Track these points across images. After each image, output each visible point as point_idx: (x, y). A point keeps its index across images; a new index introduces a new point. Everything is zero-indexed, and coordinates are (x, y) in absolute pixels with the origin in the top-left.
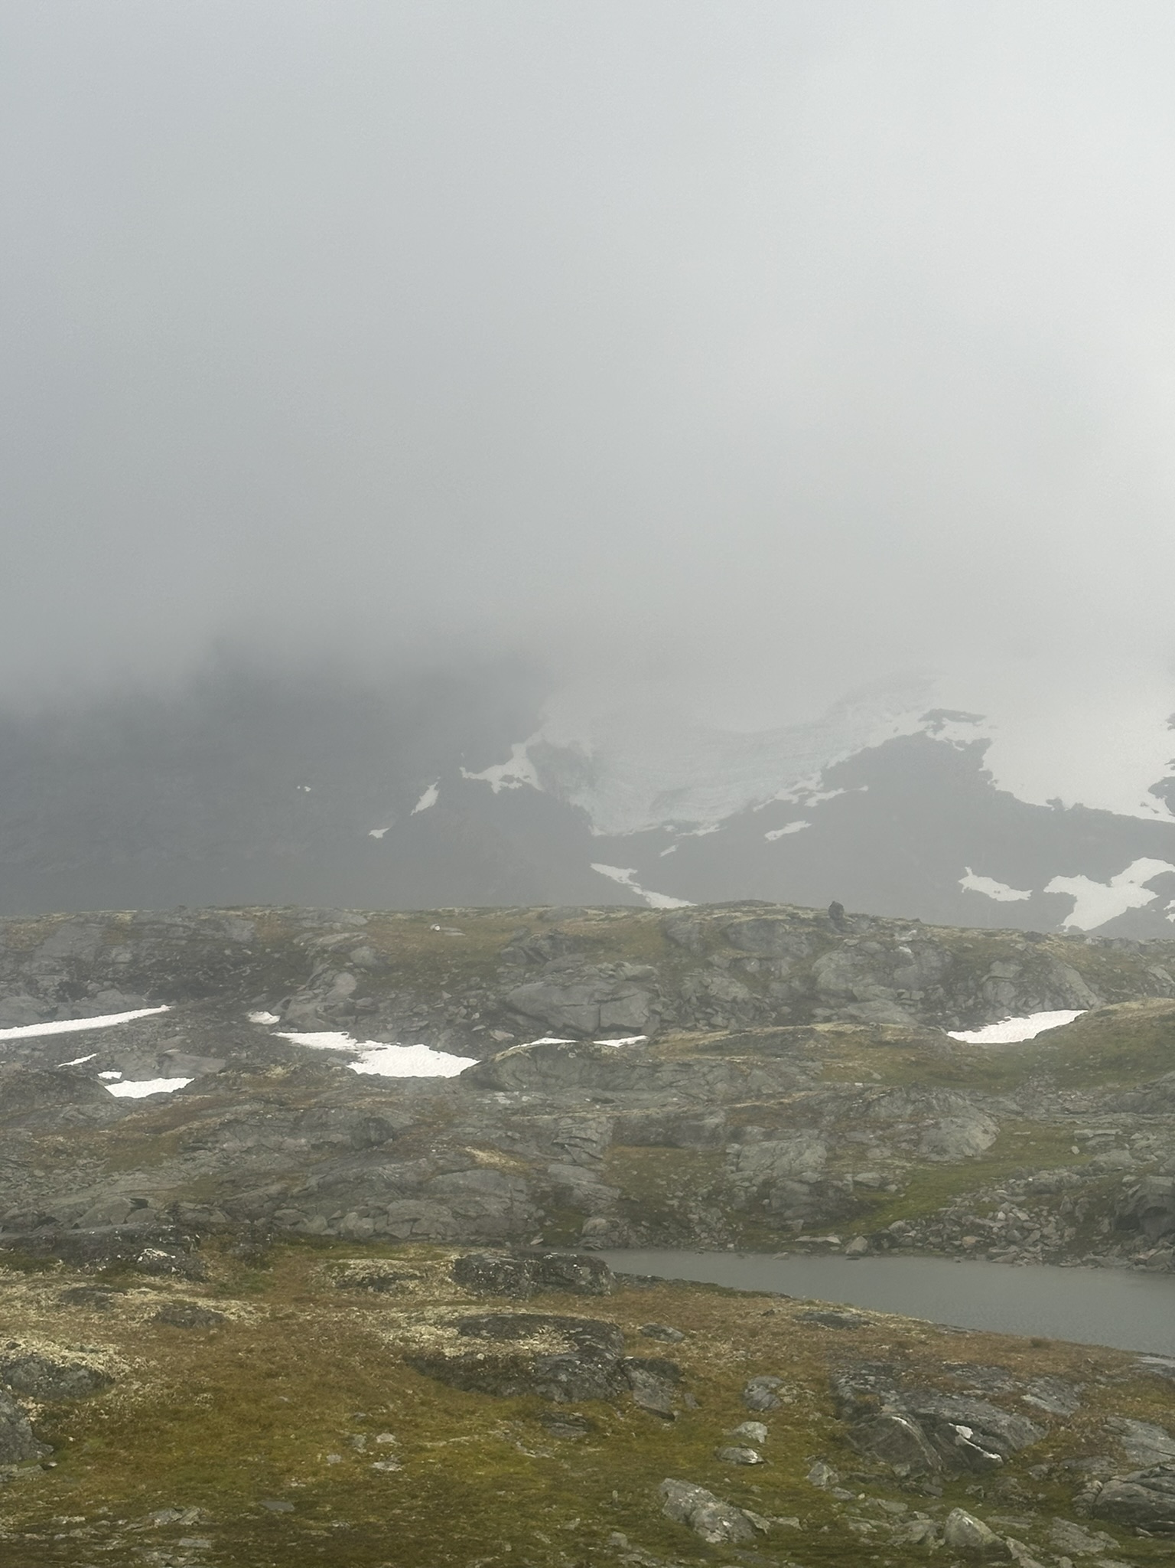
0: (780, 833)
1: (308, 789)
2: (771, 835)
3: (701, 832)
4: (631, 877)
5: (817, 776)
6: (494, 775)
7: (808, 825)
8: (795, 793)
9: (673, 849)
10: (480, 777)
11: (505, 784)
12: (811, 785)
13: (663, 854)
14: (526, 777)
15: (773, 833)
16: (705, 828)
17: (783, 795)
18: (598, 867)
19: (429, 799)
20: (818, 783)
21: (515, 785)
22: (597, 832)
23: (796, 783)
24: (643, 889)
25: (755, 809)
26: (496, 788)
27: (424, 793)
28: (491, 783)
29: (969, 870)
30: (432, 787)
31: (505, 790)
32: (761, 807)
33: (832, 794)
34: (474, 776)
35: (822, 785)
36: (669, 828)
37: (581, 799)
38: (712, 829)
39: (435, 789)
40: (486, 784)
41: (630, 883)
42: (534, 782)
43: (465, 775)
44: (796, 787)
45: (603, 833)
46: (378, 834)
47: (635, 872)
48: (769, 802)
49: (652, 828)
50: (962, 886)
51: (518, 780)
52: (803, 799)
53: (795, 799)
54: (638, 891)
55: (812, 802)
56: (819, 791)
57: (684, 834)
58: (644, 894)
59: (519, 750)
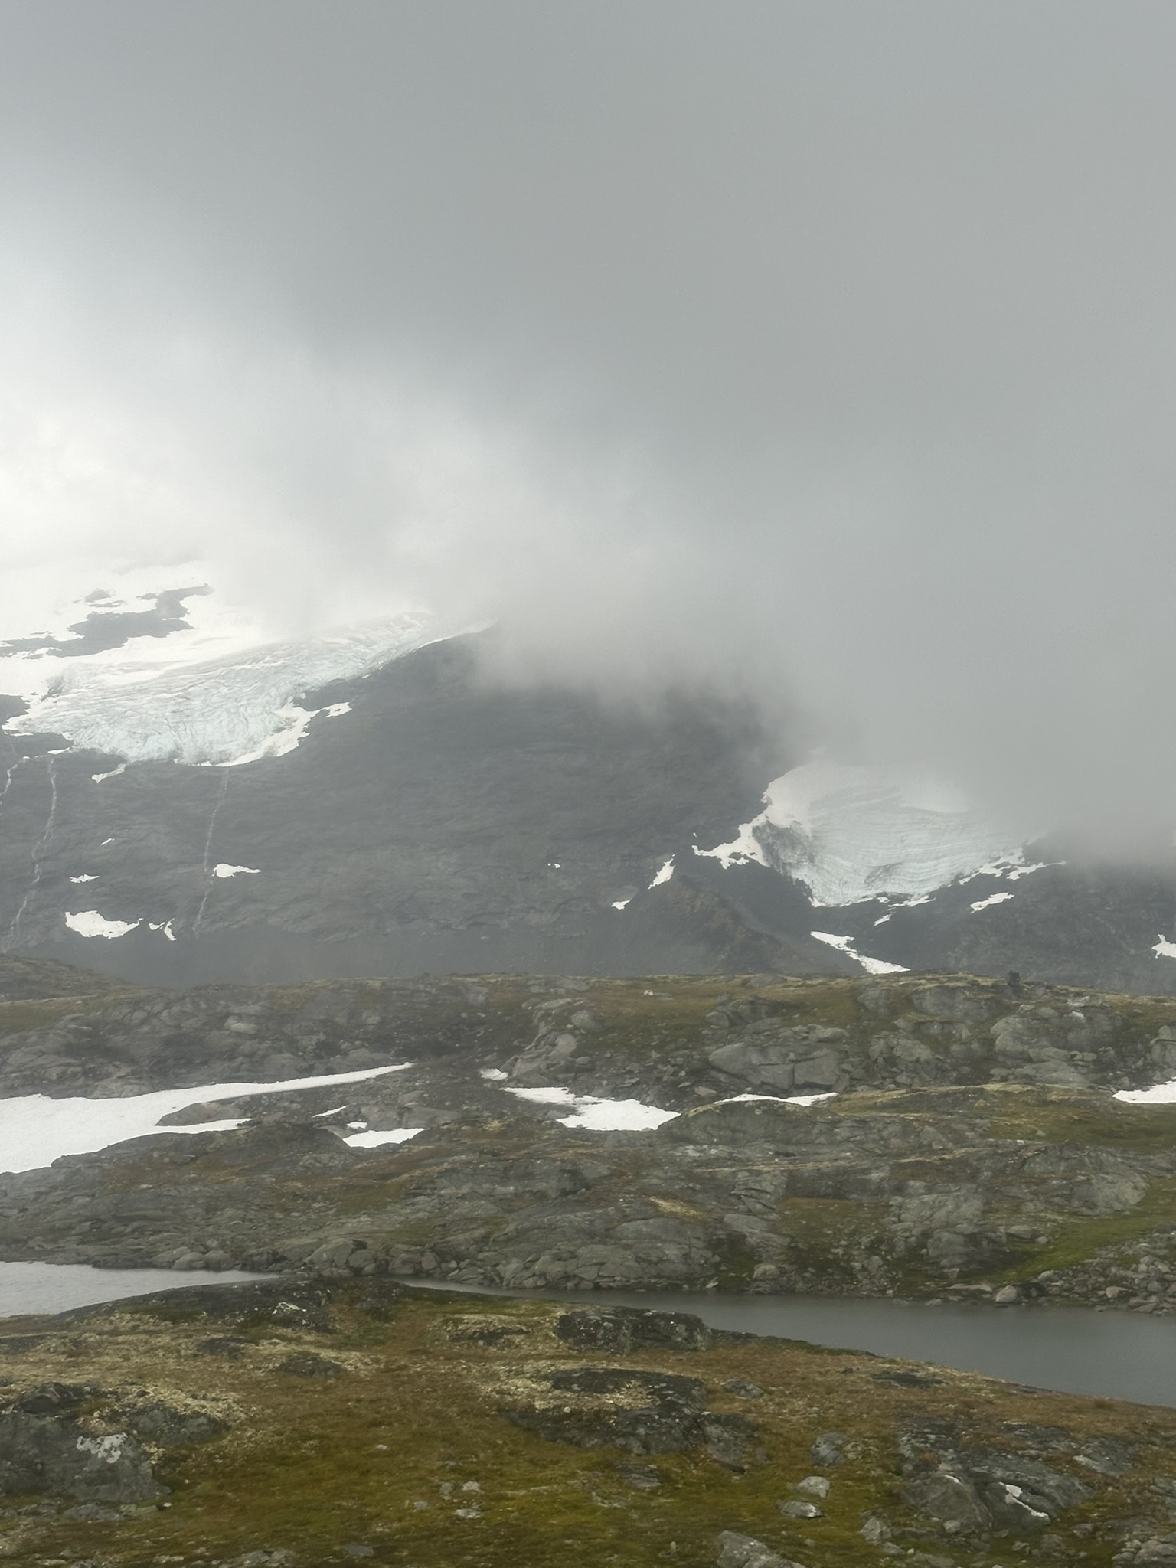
0: (984, 904)
1: (557, 866)
2: (977, 906)
3: (912, 903)
4: (848, 944)
5: (1019, 852)
6: (723, 853)
7: (1011, 896)
8: (997, 867)
9: (886, 918)
10: (711, 854)
11: (734, 861)
12: (1013, 860)
13: (877, 923)
14: (752, 854)
15: (979, 903)
16: (916, 900)
17: (987, 869)
18: (816, 935)
19: (665, 874)
20: (1020, 858)
21: (742, 862)
22: (816, 904)
23: (999, 858)
24: (859, 955)
25: (962, 882)
26: (725, 864)
27: (660, 869)
28: (720, 860)
29: (1162, 937)
30: (667, 864)
31: (733, 866)
32: (967, 880)
33: (1032, 869)
34: (705, 854)
35: (1023, 860)
36: (883, 900)
37: (801, 874)
38: (922, 901)
39: (671, 865)
40: (716, 861)
41: (847, 949)
42: (760, 858)
43: (697, 852)
44: (998, 863)
45: (823, 905)
46: (619, 905)
47: (852, 939)
48: (974, 875)
49: (866, 899)
50: (1156, 952)
51: (745, 857)
52: (1006, 872)
53: (998, 873)
54: (854, 956)
55: (1013, 876)
56: (1021, 866)
57: (897, 905)
58: (860, 959)
59: (745, 829)
